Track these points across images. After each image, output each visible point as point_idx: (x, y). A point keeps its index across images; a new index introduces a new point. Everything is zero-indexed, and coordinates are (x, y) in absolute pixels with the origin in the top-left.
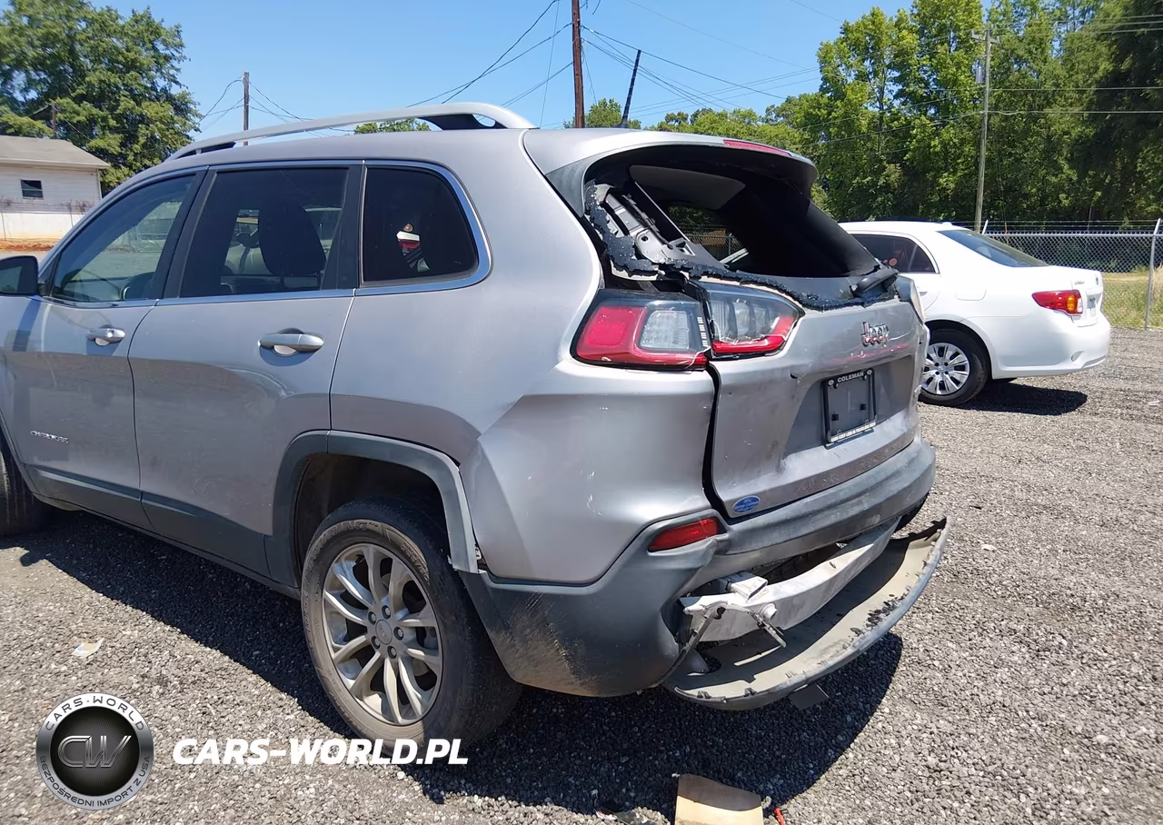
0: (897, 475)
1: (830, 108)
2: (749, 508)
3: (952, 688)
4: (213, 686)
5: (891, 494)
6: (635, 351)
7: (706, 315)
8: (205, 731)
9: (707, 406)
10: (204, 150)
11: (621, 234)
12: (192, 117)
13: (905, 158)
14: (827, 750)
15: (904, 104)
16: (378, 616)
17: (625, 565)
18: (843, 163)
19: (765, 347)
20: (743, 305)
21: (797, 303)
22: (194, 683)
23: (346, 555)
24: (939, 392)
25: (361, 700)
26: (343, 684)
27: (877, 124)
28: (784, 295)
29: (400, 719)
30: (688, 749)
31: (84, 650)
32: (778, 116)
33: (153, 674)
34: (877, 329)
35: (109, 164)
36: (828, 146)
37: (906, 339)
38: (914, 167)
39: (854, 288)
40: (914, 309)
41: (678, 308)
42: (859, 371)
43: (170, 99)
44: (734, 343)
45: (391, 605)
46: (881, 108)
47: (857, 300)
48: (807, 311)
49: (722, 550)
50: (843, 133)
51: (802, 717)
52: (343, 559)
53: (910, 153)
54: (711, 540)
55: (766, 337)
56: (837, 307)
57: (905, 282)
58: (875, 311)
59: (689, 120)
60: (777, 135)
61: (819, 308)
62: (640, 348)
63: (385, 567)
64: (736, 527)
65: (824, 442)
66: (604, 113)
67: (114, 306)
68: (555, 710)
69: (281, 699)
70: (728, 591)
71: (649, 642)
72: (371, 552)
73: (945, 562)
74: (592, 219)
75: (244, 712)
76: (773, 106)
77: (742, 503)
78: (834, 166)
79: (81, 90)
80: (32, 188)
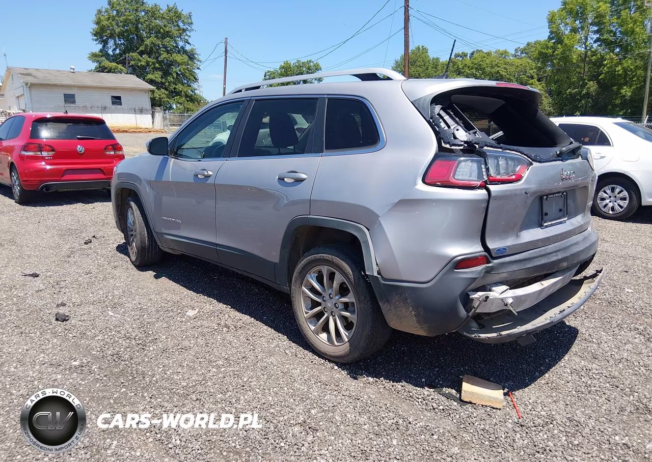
0: (577, 244)
1: (554, 49)
2: (502, 253)
3: (602, 351)
4: (249, 329)
5: (573, 253)
6: (453, 180)
7: (486, 164)
8: (249, 346)
9: (485, 205)
10: (247, 89)
11: (446, 128)
12: (196, 62)
13: (600, 78)
14: (535, 372)
15: (599, 46)
16: (328, 297)
17: (445, 274)
18: (561, 81)
19: (513, 179)
20: (503, 160)
21: (529, 159)
22: (240, 328)
23: (314, 270)
24: (611, 212)
25: (318, 335)
26: (309, 328)
27: (583, 58)
28: (523, 155)
29: (336, 343)
30: (467, 368)
31: (191, 313)
32: (522, 53)
33: (222, 323)
34: (569, 172)
35: (155, 88)
36: (552, 71)
37: (585, 179)
38: (605, 83)
39: (558, 153)
40: (589, 163)
41: (472, 161)
42: (558, 193)
43: (185, 52)
44: (498, 177)
45: (333, 293)
46: (586, 48)
47: (560, 158)
48: (534, 163)
49: (488, 271)
50: (561, 63)
51: (524, 359)
52: (312, 272)
53: (603, 75)
54: (484, 266)
55: (514, 175)
56: (549, 161)
57: (586, 150)
58: (569, 164)
59: (468, 56)
60: (521, 65)
61: (540, 162)
62: (455, 179)
63: (332, 276)
64: (496, 261)
65: (541, 226)
66: (419, 54)
67: (199, 161)
68: (403, 348)
69: (279, 336)
70: (490, 290)
71: (453, 310)
72: (325, 270)
73: (605, 297)
74: (433, 121)
75: (264, 340)
76: (519, 48)
77: (498, 250)
78: (556, 82)
79: (142, 48)
80: (117, 100)
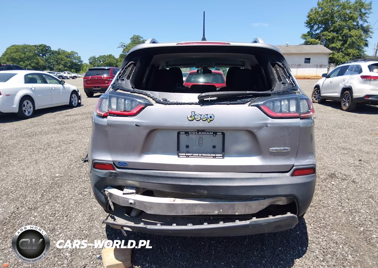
2: (124, 165)
21: (153, 101)
28: (149, 98)
48: (157, 104)
49: (115, 176)
56: (177, 104)
61: (163, 104)
64: (119, 170)
65: (178, 154)
77: (120, 162)
79: (332, 29)
80: (308, 60)
